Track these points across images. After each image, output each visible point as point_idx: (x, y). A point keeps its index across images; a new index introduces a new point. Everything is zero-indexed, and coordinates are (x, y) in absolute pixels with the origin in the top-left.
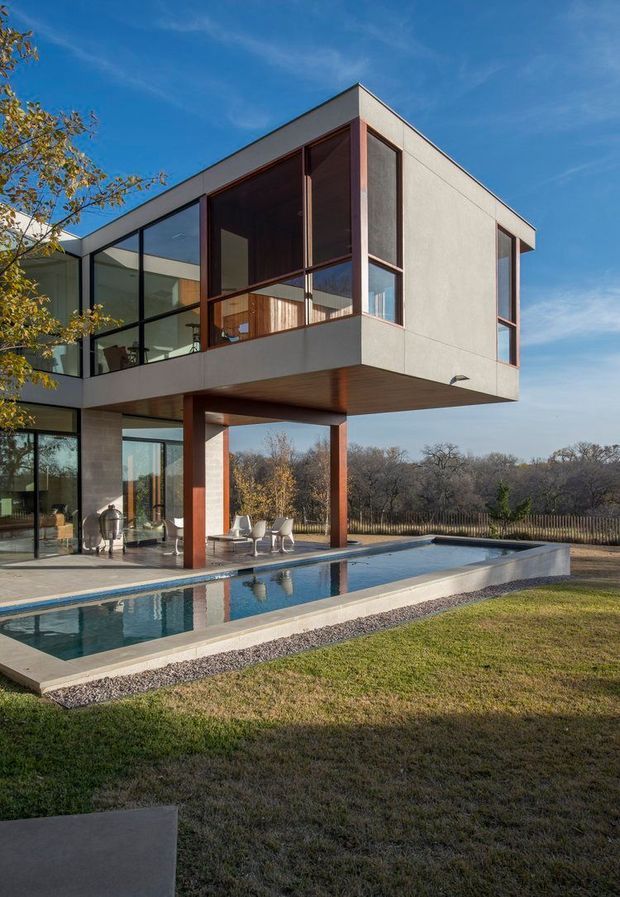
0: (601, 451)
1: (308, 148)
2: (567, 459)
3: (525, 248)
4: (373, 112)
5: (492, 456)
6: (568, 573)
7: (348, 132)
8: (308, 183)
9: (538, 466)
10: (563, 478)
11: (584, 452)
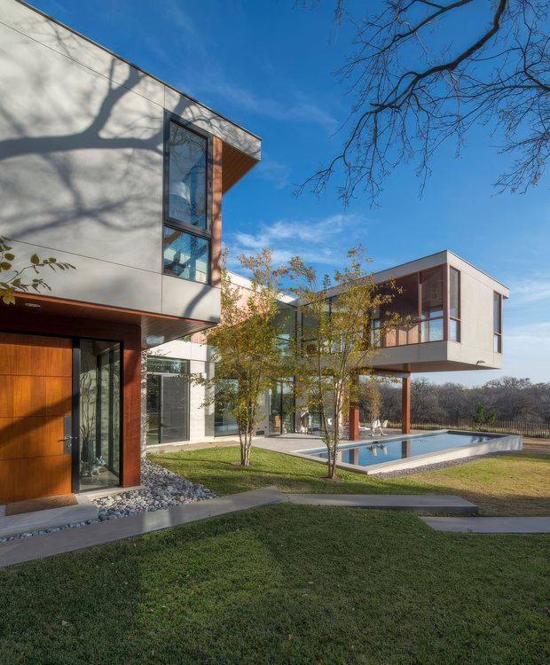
0: (518, 382)
1: (420, 272)
2: (495, 387)
3: (505, 298)
4: (453, 260)
5: (447, 385)
6: (521, 449)
7: (442, 268)
8: (420, 286)
9: (476, 391)
10: (494, 398)
11: (507, 382)
